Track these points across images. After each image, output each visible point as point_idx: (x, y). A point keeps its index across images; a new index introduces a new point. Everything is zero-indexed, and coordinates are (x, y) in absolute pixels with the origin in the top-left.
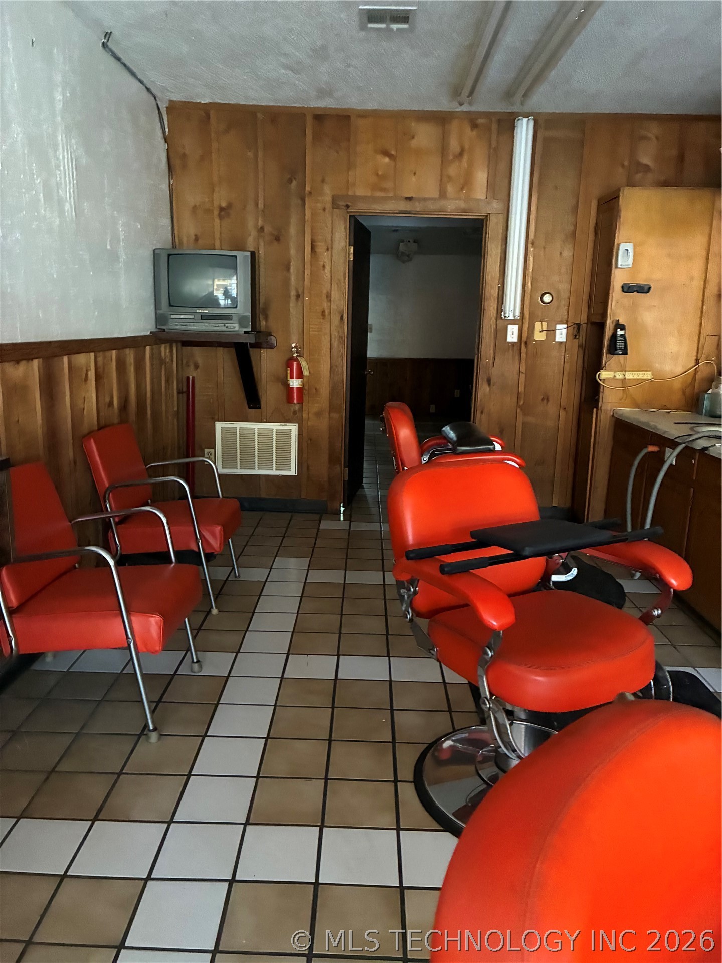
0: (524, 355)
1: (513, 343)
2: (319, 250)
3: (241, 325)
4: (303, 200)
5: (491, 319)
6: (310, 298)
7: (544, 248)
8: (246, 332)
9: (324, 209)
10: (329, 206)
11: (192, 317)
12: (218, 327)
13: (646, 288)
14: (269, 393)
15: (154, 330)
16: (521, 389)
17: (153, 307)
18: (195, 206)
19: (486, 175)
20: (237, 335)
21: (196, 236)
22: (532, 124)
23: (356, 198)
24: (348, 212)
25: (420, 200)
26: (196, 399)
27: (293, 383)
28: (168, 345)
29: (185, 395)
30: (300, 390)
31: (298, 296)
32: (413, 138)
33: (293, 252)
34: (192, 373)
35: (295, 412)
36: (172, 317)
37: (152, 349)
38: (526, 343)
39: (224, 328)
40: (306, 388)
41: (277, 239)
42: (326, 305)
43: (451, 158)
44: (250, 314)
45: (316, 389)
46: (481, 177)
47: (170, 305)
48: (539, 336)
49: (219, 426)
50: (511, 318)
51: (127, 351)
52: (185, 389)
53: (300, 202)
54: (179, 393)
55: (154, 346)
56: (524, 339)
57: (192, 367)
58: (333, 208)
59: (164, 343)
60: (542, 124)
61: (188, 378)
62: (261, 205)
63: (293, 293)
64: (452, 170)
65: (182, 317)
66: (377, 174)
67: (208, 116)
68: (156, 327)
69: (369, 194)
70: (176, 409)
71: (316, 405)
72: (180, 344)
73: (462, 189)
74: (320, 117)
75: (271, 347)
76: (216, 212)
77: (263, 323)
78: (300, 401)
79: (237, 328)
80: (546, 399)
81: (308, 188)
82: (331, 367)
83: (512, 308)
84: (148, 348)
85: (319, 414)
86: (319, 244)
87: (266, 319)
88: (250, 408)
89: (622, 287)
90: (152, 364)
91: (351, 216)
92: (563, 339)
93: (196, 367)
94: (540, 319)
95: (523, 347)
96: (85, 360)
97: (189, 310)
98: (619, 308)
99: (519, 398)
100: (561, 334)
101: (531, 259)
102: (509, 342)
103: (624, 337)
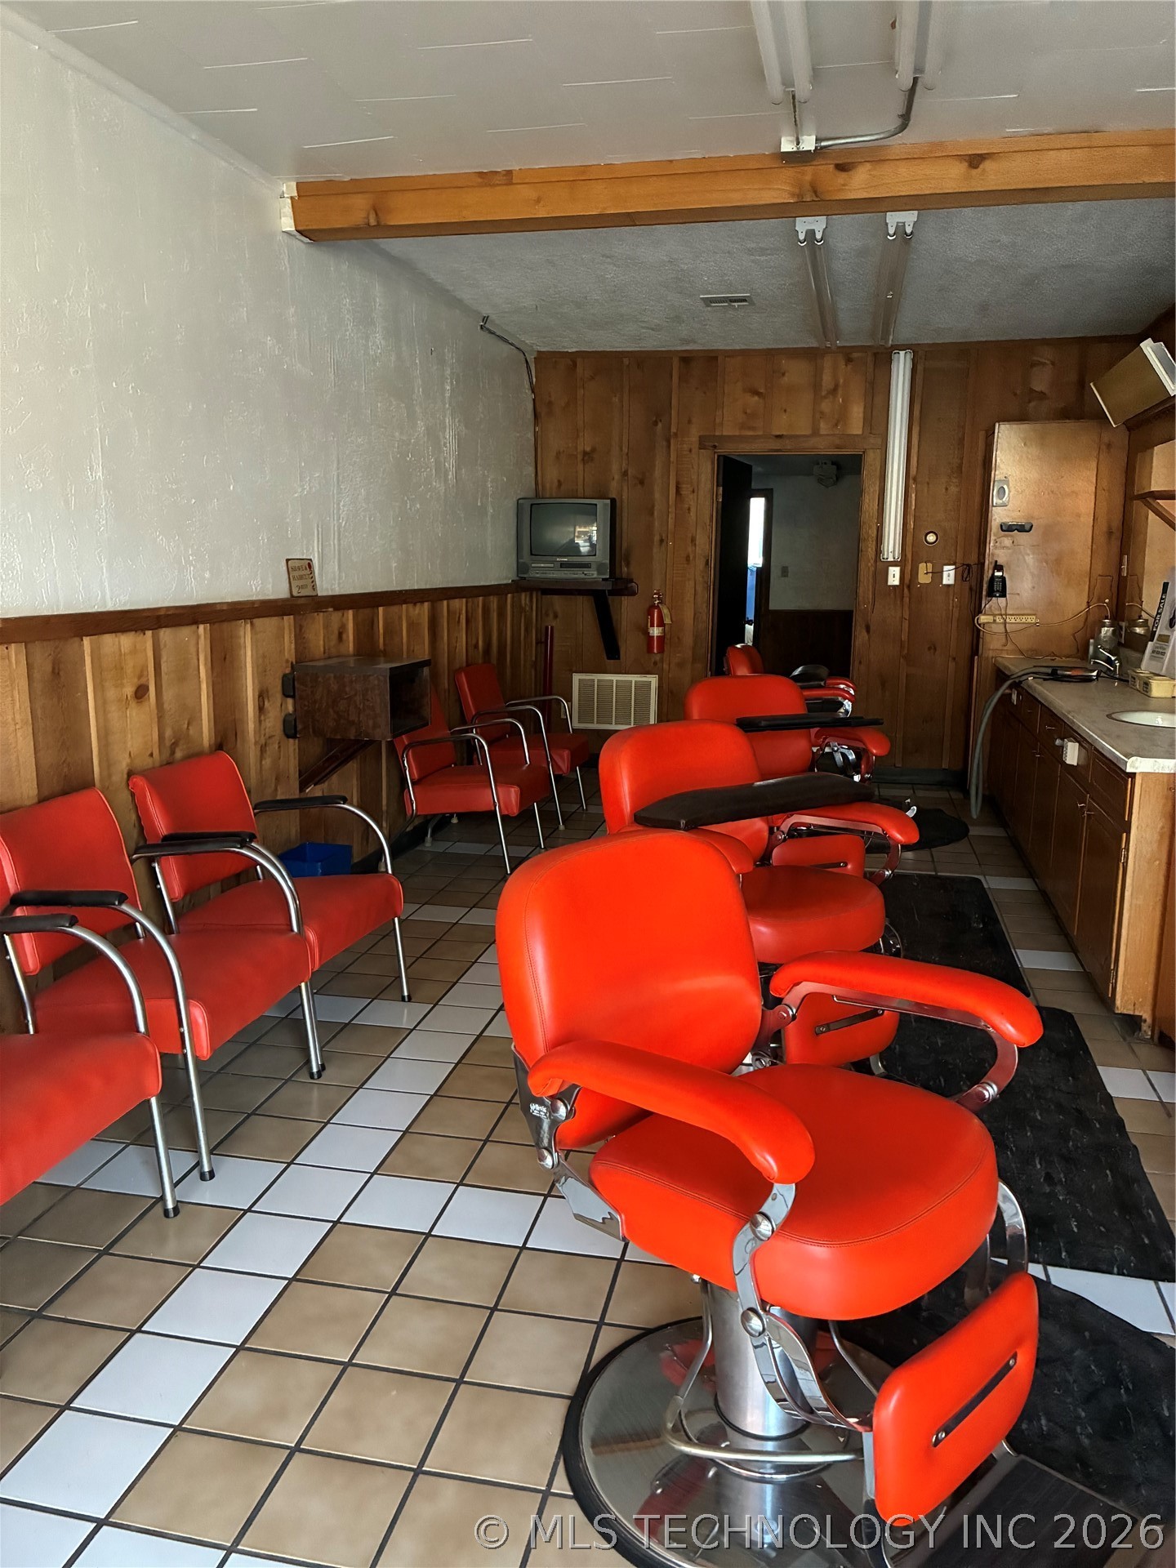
0: (907, 600)
1: (894, 587)
2: (684, 492)
3: (599, 574)
4: (669, 442)
5: (869, 561)
6: (674, 543)
7: (928, 484)
8: (603, 579)
9: (690, 451)
10: (695, 446)
11: (552, 565)
12: (578, 574)
13: (1027, 528)
14: (629, 644)
15: (516, 578)
16: (904, 637)
17: (514, 556)
18: (559, 452)
19: (861, 410)
20: (595, 582)
21: (559, 481)
22: (909, 356)
23: (722, 438)
24: (715, 453)
25: (791, 437)
26: (555, 649)
27: (653, 631)
28: (528, 593)
29: (543, 645)
30: (661, 639)
31: (662, 541)
32: (783, 374)
33: (657, 496)
34: (550, 622)
35: (655, 663)
36: (533, 565)
37: (513, 598)
38: (909, 587)
39: (583, 576)
40: (668, 636)
41: (642, 482)
42: (690, 549)
43: (823, 394)
44: (608, 561)
45: (678, 638)
46: (857, 412)
47: (532, 554)
48: (924, 578)
49: (576, 677)
50: (891, 559)
51: (492, 597)
52: (543, 640)
53: (665, 443)
54: (537, 643)
55: (515, 594)
56: (907, 581)
57: (551, 615)
58: (700, 448)
59: (525, 591)
60: (923, 356)
61: (547, 628)
62: (625, 450)
63: (657, 538)
64: (826, 406)
65: (542, 565)
66: (746, 413)
67: (575, 365)
68: (518, 576)
69: (737, 434)
70: (534, 659)
71: (678, 655)
72: (539, 593)
73: (836, 425)
74: (687, 359)
75: (633, 594)
76: (580, 457)
77: (625, 569)
78: (661, 650)
79: (595, 576)
80: (933, 648)
81: (673, 430)
82: (695, 614)
83: (891, 549)
84: (509, 595)
85: (681, 665)
86: (684, 486)
87: (628, 565)
88: (609, 658)
89: (1001, 526)
90: (513, 612)
91: (719, 456)
92: (951, 582)
93: (556, 616)
94: (925, 560)
95: (906, 590)
96: (459, 604)
97: (549, 558)
98: (999, 548)
99: (902, 647)
100: (949, 576)
101: (913, 495)
102: (890, 586)
103: (1003, 579)
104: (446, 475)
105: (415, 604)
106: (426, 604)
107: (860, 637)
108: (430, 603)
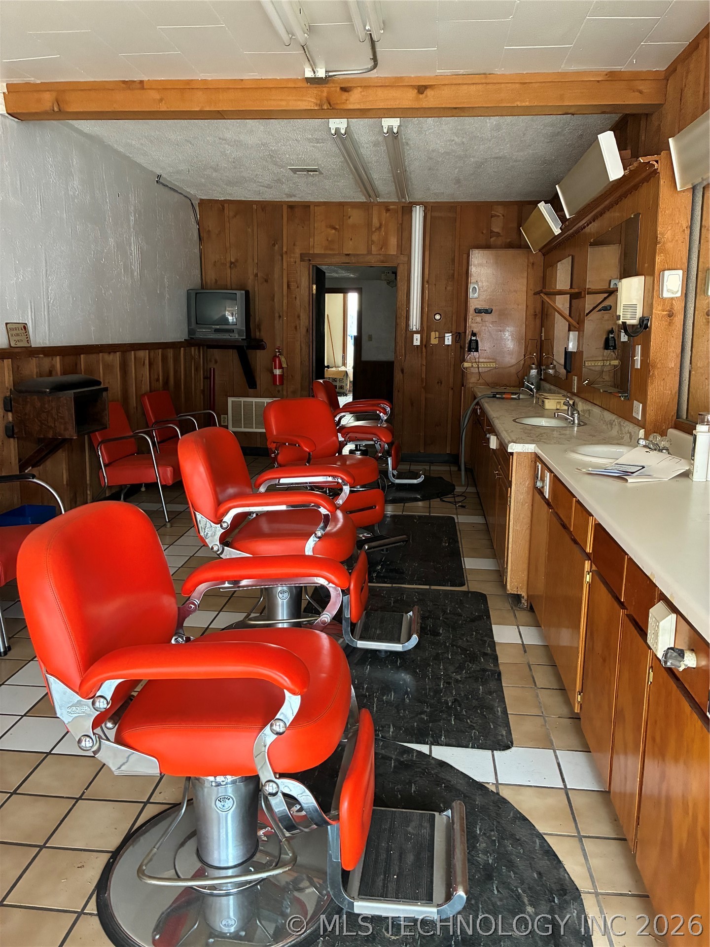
0: (424, 353)
1: (417, 346)
2: (292, 288)
3: (239, 335)
4: (282, 257)
5: (402, 331)
6: (287, 318)
7: (435, 285)
8: (242, 339)
9: (295, 262)
10: (298, 260)
11: (210, 330)
12: (226, 336)
13: (490, 311)
14: (262, 379)
15: (187, 338)
16: (424, 376)
17: (186, 325)
18: (215, 262)
19: (396, 240)
20: (236, 341)
21: (216, 279)
22: (422, 209)
23: (314, 255)
24: (310, 264)
25: (354, 255)
26: (216, 382)
27: (276, 372)
28: (197, 348)
29: (209, 380)
30: (281, 376)
31: (280, 317)
32: (350, 217)
33: (276, 289)
34: (212, 365)
35: (277, 391)
36: (198, 330)
37: (185, 350)
38: (425, 346)
39: (229, 337)
40: (285, 375)
41: (266, 281)
42: (297, 322)
43: (374, 229)
44: (245, 328)
45: (292, 376)
46: (393, 241)
47: (197, 323)
48: (434, 341)
49: (230, 400)
50: (414, 329)
51: (169, 350)
52: (209, 376)
53: (280, 258)
54: (204, 378)
55: (187, 348)
56: (424, 343)
57: (213, 361)
58: (301, 261)
59: (194, 346)
60: (430, 209)
61: (211, 369)
62: (256, 261)
63: (277, 315)
64: (375, 237)
65: (204, 330)
66: (328, 240)
67: (223, 207)
68: (189, 337)
69: (323, 252)
70: (202, 388)
71: (292, 386)
72: (205, 347)
73: (381, 248)
74: (292, 206)
75: (264, 348)
76: (228, 265)
77: (258, 334)
78: (282, 383)
79: (237, 337)
80: (440, 382)
81: (285, 249)
82: (301, 362)
83: (414, 324)
84: (182, 349)
85: (294, 392)
86: (292, 284)
87: (260, 331)
88: (250, 388)
89: (475, 310)
90: (185, 359)
91: (313, 266)
92: (450, 343)
93: (216, 362)
94: (434, 330)
95: (424, 348)
96: (143, 354)
97: (208, 326)
98: (474, 323)
99: (422, 381)
100: (448, 339)
101: (427, 292)
102: (415, 345)
103: (477, 341)
104: (132, 272)
105: (109, 353)
106: (118, 353)
107: (398, 376)
108: (120, 352)
